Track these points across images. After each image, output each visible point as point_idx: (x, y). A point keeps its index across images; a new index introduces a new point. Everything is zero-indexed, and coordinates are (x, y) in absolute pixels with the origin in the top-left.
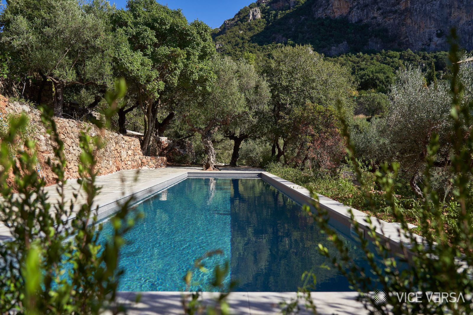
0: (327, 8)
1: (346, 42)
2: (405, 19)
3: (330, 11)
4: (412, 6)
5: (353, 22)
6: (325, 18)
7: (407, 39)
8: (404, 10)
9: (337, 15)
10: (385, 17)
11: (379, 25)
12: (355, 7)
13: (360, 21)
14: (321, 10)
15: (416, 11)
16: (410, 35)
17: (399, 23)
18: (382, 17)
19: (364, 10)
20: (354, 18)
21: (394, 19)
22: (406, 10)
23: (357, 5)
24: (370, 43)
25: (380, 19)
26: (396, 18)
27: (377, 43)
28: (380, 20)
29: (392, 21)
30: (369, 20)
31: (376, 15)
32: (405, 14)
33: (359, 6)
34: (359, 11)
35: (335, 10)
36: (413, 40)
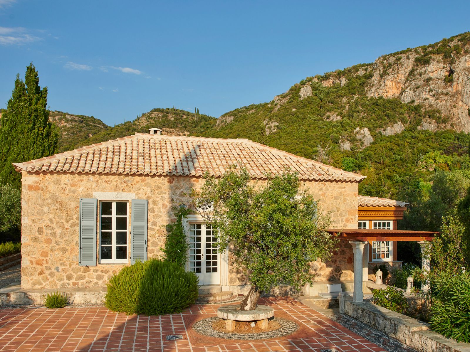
0: (379, 88)
1: (400, 122)
2: (456, 101)
3: (382, 90)
4: (463, 90)
5: (406, 102)
6: (378, 97)
7: (459, 120)
8: (455, 93)
9: (390, 95)
10: (437, 99)
11: (431, 106)
12: (407, 88)
13: (413, 101)
14: (373, 89)
15: (467, 93)
16: (462, 116)
17: (450, 105)
18: (434, 98)
19: (416, 91)
20: (407, 98)
21: (446, 101)
22: (457, 92)
23: (409, 86)
24: (424, 124)
25: (432, 100)
26: (447, 99)
27: (430, 123)
28: (433, 102)
29: (444, 102)
30: (421, 101)
31: (428, 97)
32: (456, 96)
33: (412, 87)
34: (411, 92)
35: (387, 90)
36: (465, 122)
